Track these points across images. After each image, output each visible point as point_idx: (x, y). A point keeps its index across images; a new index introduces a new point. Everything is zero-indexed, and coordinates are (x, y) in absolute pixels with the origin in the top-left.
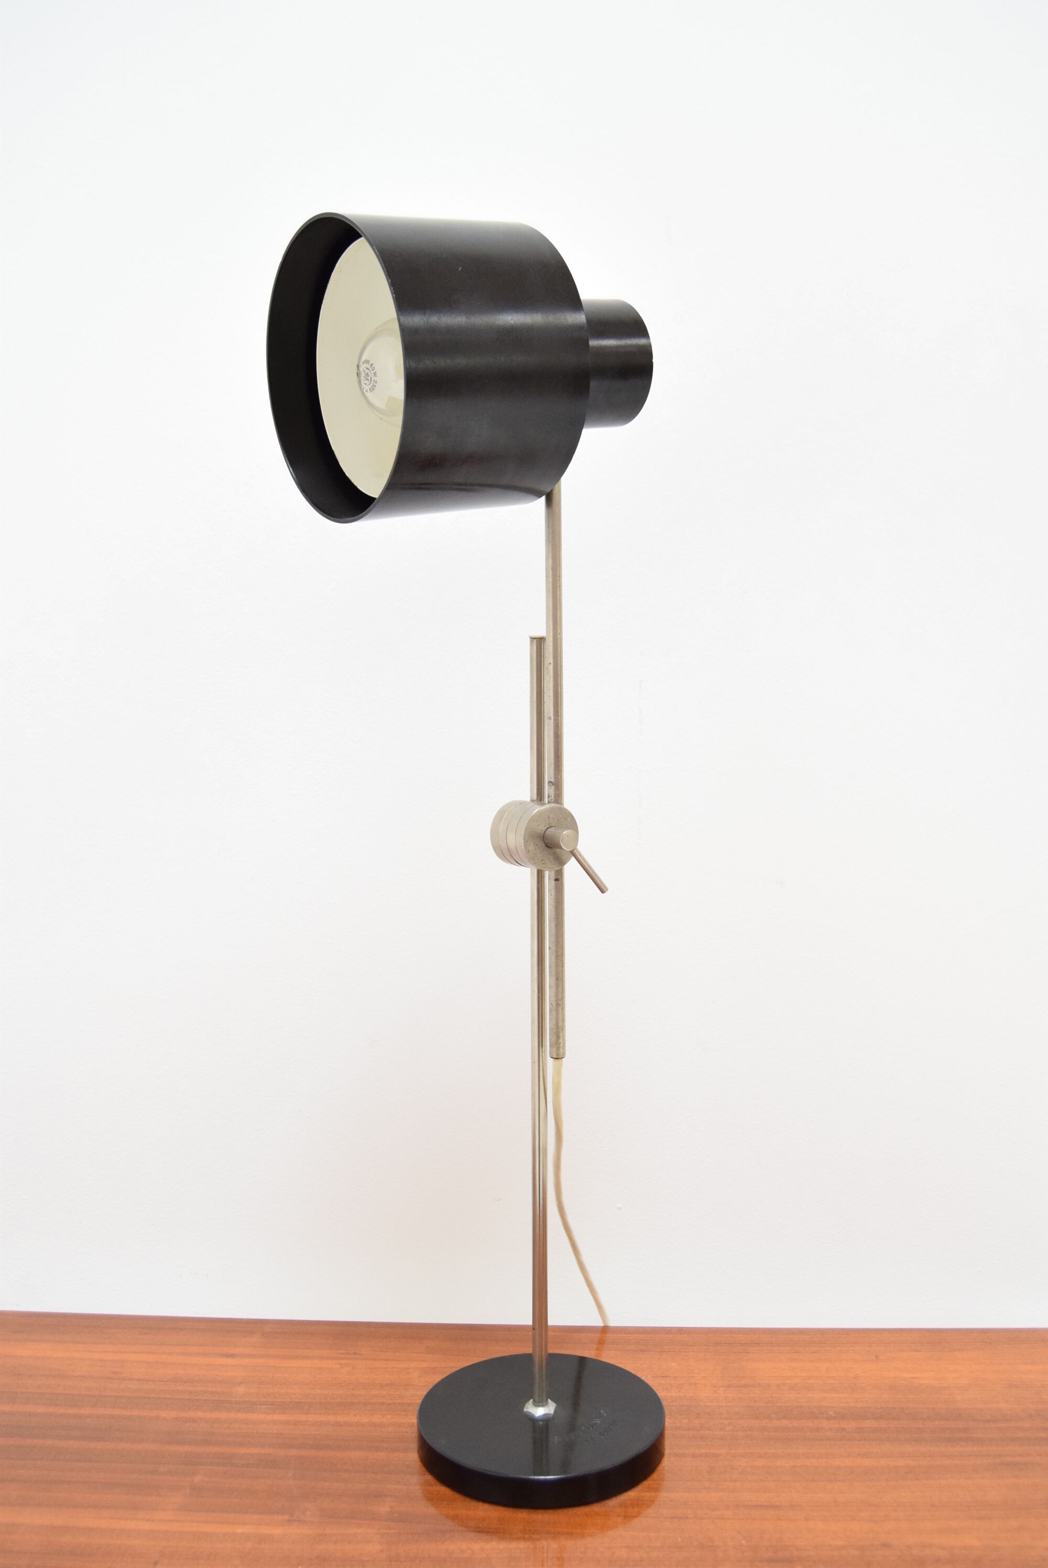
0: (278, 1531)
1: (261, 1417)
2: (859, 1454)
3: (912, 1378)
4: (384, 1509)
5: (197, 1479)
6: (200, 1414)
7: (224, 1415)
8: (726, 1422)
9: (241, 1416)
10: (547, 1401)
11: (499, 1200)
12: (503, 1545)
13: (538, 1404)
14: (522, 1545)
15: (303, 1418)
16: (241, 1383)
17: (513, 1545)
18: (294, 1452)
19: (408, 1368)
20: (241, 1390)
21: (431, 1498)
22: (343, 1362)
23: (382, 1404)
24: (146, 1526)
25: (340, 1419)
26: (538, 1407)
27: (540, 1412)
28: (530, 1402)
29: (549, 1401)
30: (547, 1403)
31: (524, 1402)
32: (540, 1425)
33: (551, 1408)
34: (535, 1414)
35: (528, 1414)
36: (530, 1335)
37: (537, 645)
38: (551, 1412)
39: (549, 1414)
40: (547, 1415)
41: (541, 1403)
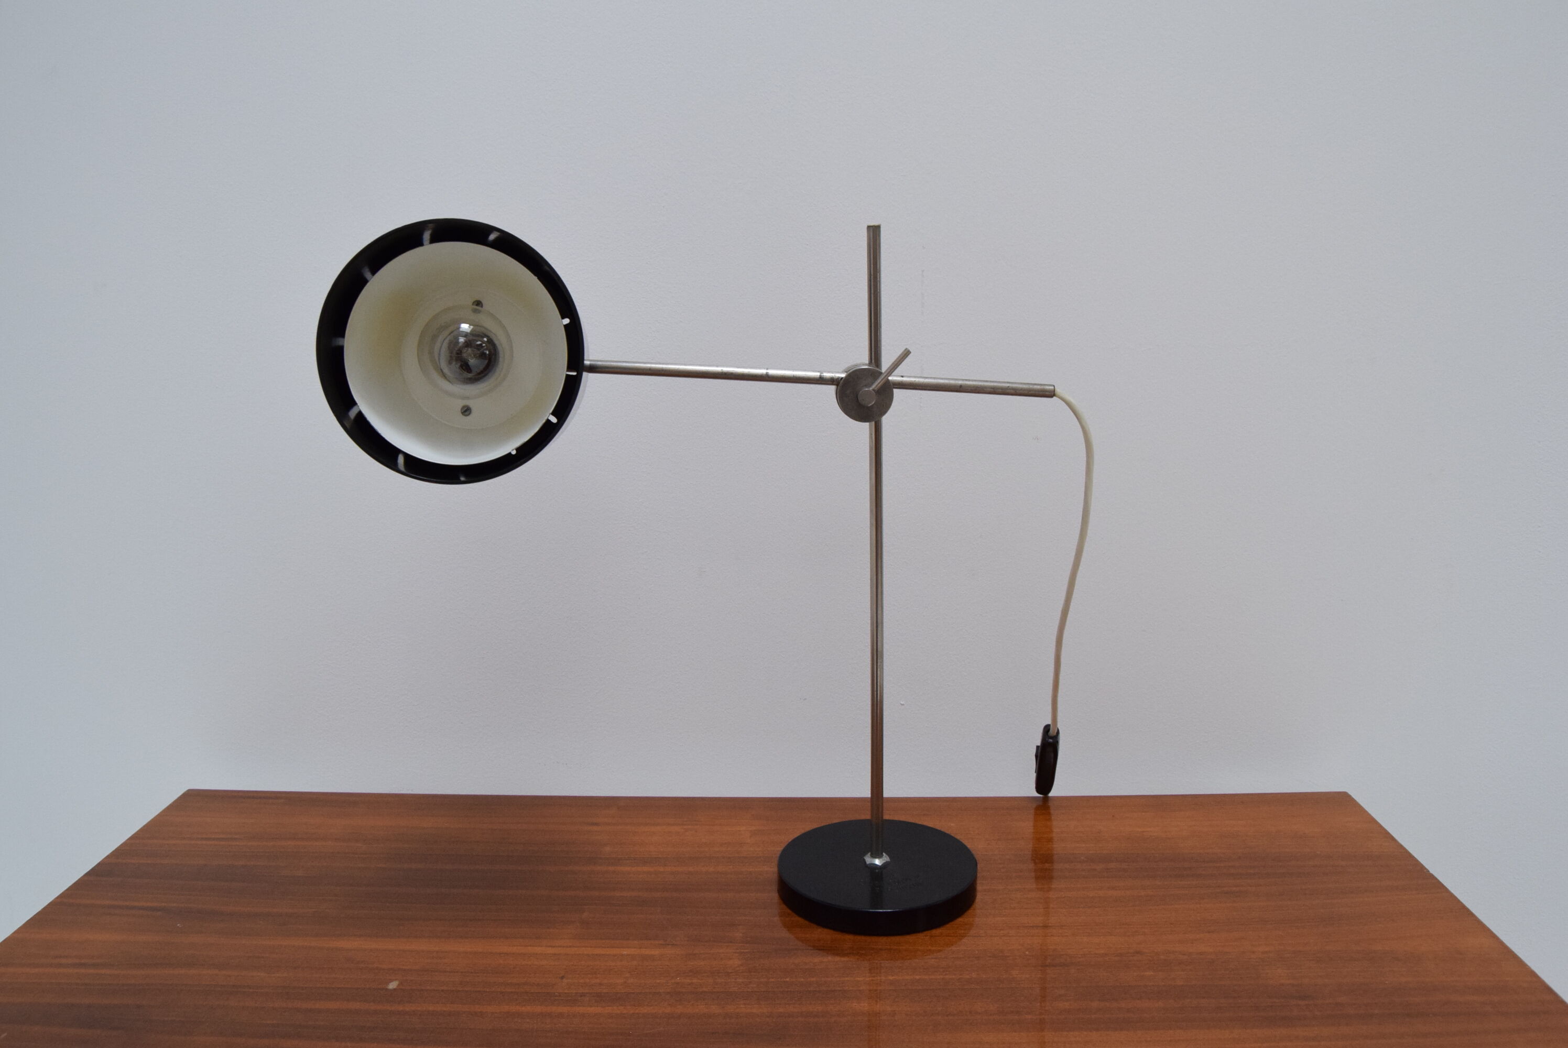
0: (656, 952)
2: (1108, 888)
3: (1143, 831)
4: (738, 935)
8: (1001, 866)
10: (882, 854)
12: (837, 959)
13: (875, 856)
17: (845, 959)
21: (789, 927)
22: (685, 827)
24: (550, 951)
26: (876, 858)
27: (877, 862)
28: (869, 854)
29: (884, 854)
30: (883, 855)
31: (865, 854)
32: (877, 871)
33: (885, 859)
34: (873, 863)
35: (868, 863)
36: (869, 804)
37: (874, 232)
38: (885, 861)
39: (884, 863)
40: (882, 863)
41: (879, 855)
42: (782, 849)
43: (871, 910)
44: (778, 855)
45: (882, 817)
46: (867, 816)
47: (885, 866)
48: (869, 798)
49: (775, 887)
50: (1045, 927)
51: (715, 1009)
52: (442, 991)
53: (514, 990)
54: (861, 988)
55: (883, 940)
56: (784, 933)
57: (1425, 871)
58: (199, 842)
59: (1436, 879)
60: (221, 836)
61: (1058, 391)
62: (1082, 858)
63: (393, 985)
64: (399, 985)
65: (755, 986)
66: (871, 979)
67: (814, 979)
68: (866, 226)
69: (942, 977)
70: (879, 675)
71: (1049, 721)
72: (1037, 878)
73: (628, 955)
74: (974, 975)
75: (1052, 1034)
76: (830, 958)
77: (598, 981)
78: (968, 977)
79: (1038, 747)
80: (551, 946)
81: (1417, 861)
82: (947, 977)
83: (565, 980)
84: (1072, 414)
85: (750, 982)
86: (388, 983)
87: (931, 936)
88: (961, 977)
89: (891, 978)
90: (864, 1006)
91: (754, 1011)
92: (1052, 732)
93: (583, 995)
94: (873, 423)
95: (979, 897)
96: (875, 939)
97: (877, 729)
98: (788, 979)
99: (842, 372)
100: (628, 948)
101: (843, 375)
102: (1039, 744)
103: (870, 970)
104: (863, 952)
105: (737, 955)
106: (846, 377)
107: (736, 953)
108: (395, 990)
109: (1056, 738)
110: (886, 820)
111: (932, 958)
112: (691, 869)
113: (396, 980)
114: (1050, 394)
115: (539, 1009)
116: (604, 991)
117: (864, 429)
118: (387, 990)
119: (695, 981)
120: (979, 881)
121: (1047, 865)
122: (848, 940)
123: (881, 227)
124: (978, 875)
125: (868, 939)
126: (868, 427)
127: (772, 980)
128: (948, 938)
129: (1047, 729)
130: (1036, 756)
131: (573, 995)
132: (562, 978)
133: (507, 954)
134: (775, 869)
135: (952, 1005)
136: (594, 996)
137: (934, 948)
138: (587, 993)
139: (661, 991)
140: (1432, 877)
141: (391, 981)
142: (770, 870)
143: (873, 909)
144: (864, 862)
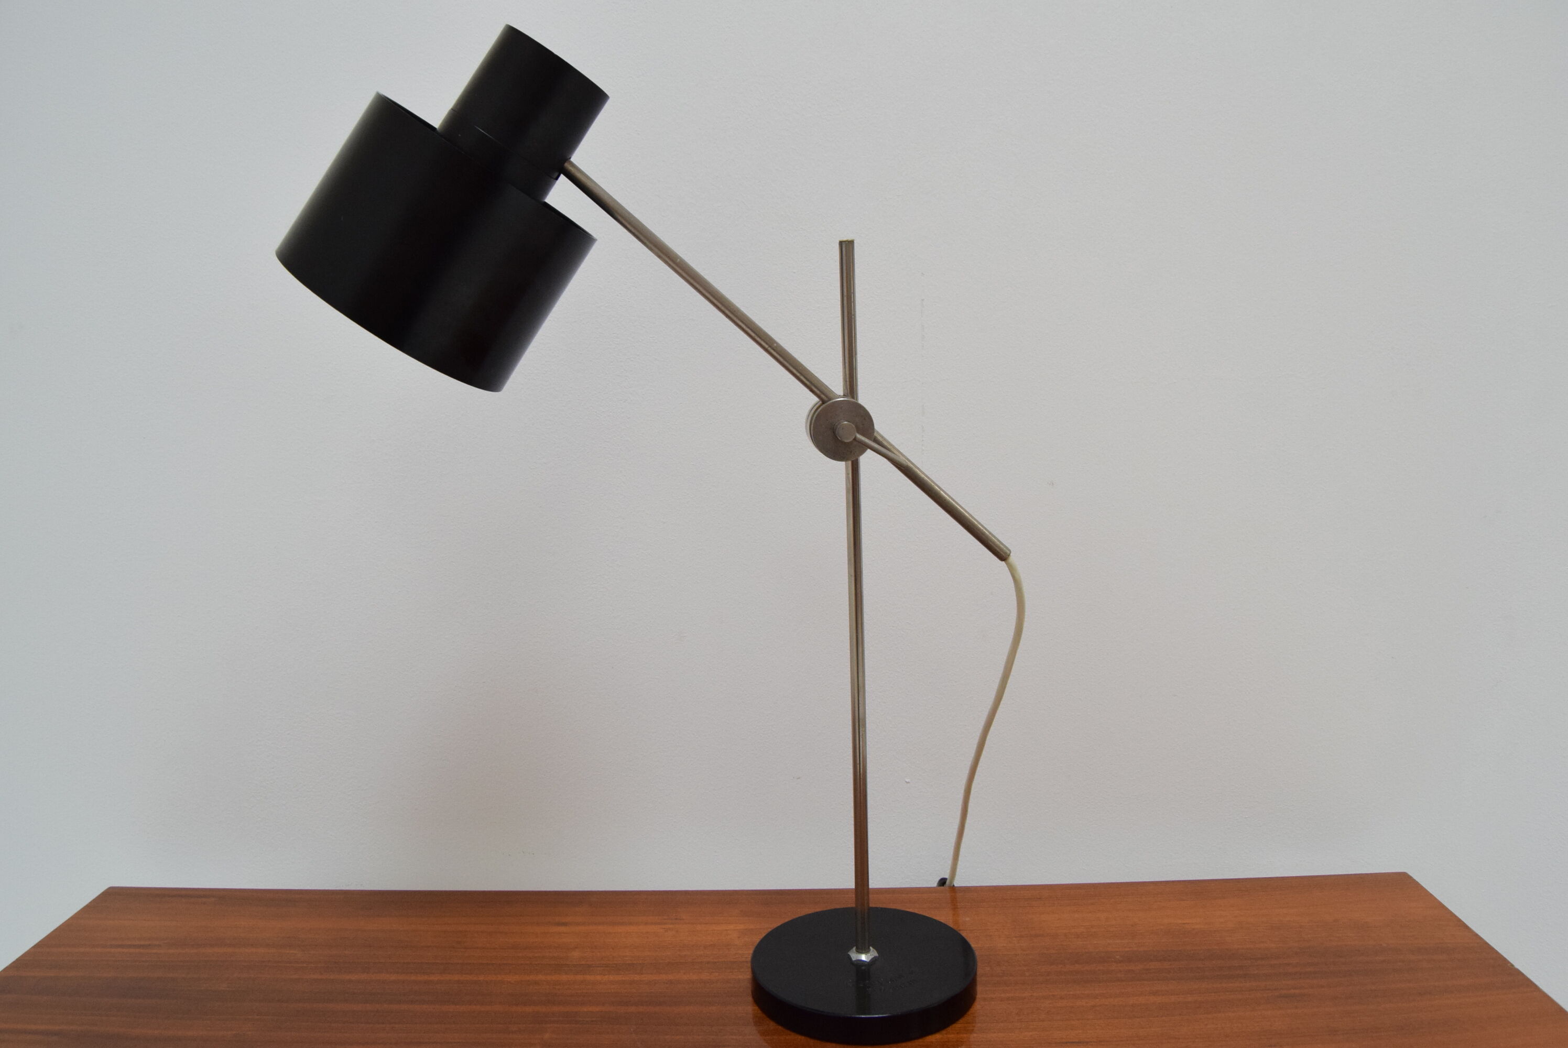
1: (599, 978)
3: (1184, 924)
5: (547, 1036)
6: (541, 977)
7: (564, 977)
8: (1025, 968)
9: (579, 977)
10: (869, 948)
13: (861, 950)
15: (637, 978)
16: (576, 948)
18: (633, 1009)
19: (726, 930)
20: (576, 954)
23: (708, 963)
25: (671, 977)
26: (862, 953)
27: (864, 957)
28: (854, 948)
29: (871, 948)
30: (870, 950)
31: (851, 948)
32: (863, 968)
33: (873, 953)
34: (860, 959)
35: (854, 959)
36: (853, 895)
37: (847, 249)
38: (873, 957)
39: (872, 959)
40: (870, 959)
41: (864, 950)
43: (858, 1016)
44: (749, 959)
45: (868, 906)
46: (851, 903)
47: (874, 961)
48: (852, 889)
57: (1509, 965)
58: (113, 950)
60: (137, 943)
62: (1118, 957)
68: (838, 242)
70: (861, 746)
81: (1497, 952)
94: (850, 463)
110: (871, 908)
114: (1001, 554)
123: (855, 242)
126: (844, 466)
140: (1519, 973)
143: (859, 1014)
144: (850, 958)
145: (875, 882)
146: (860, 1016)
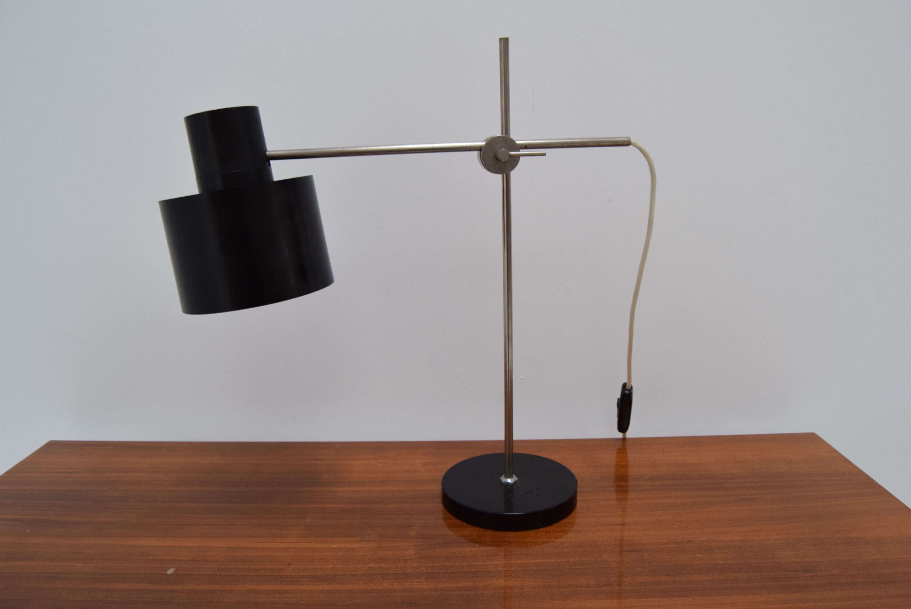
0: (356, 546)
1: (339, 489)
4: (413, 533)
8: (591, 484)
10: (512, 475)
11: (458, 376)
12: (482, 549)
13: (507, 477)
14: (492, 548)
17: (488, 548)
20: (326, 476)
21: (450, 527)
22: (378, 461)
24: (283, 545)
26: (508, 478)
27: (509, 481)
28: (504, 475)
29: (514, 475)
31: (501, 475)
32: (509, 487)
33: (515, 478)
34: (506, 481)
35: (503, 482)
36: (503, 444)
37: (505, 43)
38: (515, 480)
40: (513, 482)
41: (510, 477)
42: (444, 474)
43: (505, 514)
44: (441, 479)
45: (513, 451)
46: (502, 450)
47: (515, 483)
48: (502, 441)
49: (440, 500)
50: (623, 524)
51: (396, 586)
52: (205, 575)
53: (255, 574)
54: (499, 570)
55: (512, 534)
56: (447, 532)
58: (51, 475)
59: (883, 488)
61: (632, 140)
62: (646, 478)
63: (170, 571)
64: (175, 571)
65: (424, 569)
66: (506, 562)
67: (465, 564)
68: (499, 39)
69: (555, 560)
71: (625, 381)
72: (617, 491)
73: (336, 548)
74: (577, 559)
75: (635, 601)
76: (477, 548)
77: (314, 567)
78: (573, 560)
79: (618, 399)
80: (283, 543)
81: (868, 476)
82: (559, 560)
83: (292, 567)
84: (643, 156)
85: (421, 566)
86: (167, 570)
87: (546, 532)
88: (568, 560)
89: (520, 562)
90: (500, 582)
91: (424, 587)
92: (628, 387)
93: (303, 577)
94: (505, 175)
95: (579, 504)
96: (507, 534)
97: (509, 393)
98: (447, 564)
99: (483, 142)
100: (336, 543)
101: (484, 143)
102: (619, 396)
103: (505, 556)
104: (499, 544)
105: (412, 547)
106: (486, 144)
107: (411, 545)
108: (171, 574)
109: (631, 390)
110: (515, 454)
111: (547, 548)
112: (381, 488)
113: (173, 567)
114: (627, 143)
115: (271, 587)
116: (318, 574)
117: (498, 178)
118: (166, 574)
119: (383, 565)
120: (578, 494)
121: (622, 483)
122: (489, 534)
123: (509, 38)
124: (579, 489)
125: (503, 534)
126: (501, 177)
127: (437, 564)
128: (558, 533)
129: (624, 386)
130: (618, 405)
131: (296, 577)
132: (290, 565)
133: (251, 548)
134: (440, 488)
135: (563, 581)
136: (311, 578)
137: (548, 541)
138: (306, 575)
139: (358, 573)
141: (169, 568)
142: (437, 489)
143: (507, 513)
144: (500, 481)
145: (517, 436)
146: (507, 514)
